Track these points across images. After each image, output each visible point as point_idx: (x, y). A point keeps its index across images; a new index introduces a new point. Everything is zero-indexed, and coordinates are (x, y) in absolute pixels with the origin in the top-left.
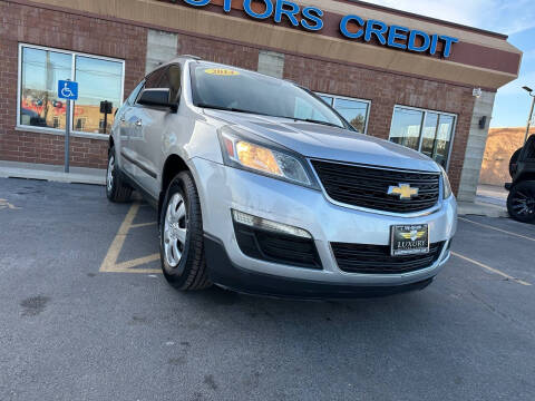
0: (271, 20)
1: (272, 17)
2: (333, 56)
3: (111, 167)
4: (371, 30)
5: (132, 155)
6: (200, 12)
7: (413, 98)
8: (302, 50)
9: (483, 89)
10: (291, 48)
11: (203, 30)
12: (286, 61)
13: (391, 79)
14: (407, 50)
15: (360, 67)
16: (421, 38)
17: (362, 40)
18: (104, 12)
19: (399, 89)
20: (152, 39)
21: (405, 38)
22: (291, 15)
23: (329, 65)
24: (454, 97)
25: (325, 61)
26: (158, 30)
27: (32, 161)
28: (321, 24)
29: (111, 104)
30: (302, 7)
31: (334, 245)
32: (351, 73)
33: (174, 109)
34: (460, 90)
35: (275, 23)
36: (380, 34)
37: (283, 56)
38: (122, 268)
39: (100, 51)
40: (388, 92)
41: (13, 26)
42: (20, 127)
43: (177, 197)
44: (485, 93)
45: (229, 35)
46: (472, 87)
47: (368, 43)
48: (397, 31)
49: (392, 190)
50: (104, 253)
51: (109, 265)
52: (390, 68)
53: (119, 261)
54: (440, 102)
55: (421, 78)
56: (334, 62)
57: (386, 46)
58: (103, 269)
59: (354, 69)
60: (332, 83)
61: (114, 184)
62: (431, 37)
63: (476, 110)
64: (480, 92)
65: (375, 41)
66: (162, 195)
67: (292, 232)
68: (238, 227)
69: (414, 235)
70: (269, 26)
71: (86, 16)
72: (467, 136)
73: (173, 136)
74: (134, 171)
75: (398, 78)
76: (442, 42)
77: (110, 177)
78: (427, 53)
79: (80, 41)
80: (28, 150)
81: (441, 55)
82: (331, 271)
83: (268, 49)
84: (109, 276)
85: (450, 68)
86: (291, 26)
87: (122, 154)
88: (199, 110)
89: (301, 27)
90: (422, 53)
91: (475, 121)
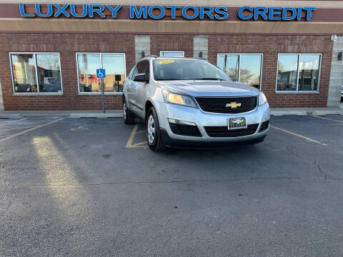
0: (198, 18)
1: (198, 16)
2: (236, 31)
3: (125, 108)
4: (258, 13)
5: (133, 102)
6: (160, 21)
7: (290, 48)
8: (218, 31)
9: (338, 35)
10: (211, 31)
11: (163, 30)
12: (209, 39)
13: (275, 38)
14: (282, 20)
15: (253, 35)
16: (290, 12)
17: (253, 19)
18: (112, 30)
19: (280, 44)
20: (137, 40)
21: (280, 13)
22: (209, 14)
23: (235, 37)
24: (318, 43)
25: (232, 35)
26: (139, 34)
27: (87, 109)
28: (227, 15)
29: (120, 76)
30: (215, 8)
31: (205, 128)
32: (249, 39)
33: (147, 81)
34: (322, 38)
35: (201, 20)
36: (263, 14)
37: (207, 36)
38: (134, 146)
39: (113, 50)
40: (274, 47)
41: (73, 45)
42: (80, 93)
43: (151, 117)
44: (340, 37)
45: (176, 30)
46: (330, 35)
47: (257, 20)
48: (274, 10)
49: (228, 105)
50: (127, 142)
51: (129, 145)
52: (273, 32)
53: (133, 143)
54: (309, 47)
55: (294, 35)
56: (237, 35)
57: (268, 20)
58: (127, 146)
59: (250, 37)
60: (238, 47)
61: (127, 116)
62: (297, 10)
63: (334, 49)
64: (336, 37)
65: (261, 18)
66: (146, 117)
67: (189, 124)
68: (170, 124)
69: (238, 122)
70: (197, 22)
71: (105, 34)
72: (330, 66)
73: (148, 93)
74: (135, 109)
75: (279, 37)
76: (305, 11)
77: (125, 113)
78: (296, 20)
79: (103, 47)
80: (85, 104)
81: (305, 19)
82: (205, 137)
83: (198, 34)
84: (129, 148)
85: (313, 26)
86: (210, 19)
87: (130, 102)
88: (156, 82)
89: (215, 19)
90: (292, 21)
91: (335, 56)
